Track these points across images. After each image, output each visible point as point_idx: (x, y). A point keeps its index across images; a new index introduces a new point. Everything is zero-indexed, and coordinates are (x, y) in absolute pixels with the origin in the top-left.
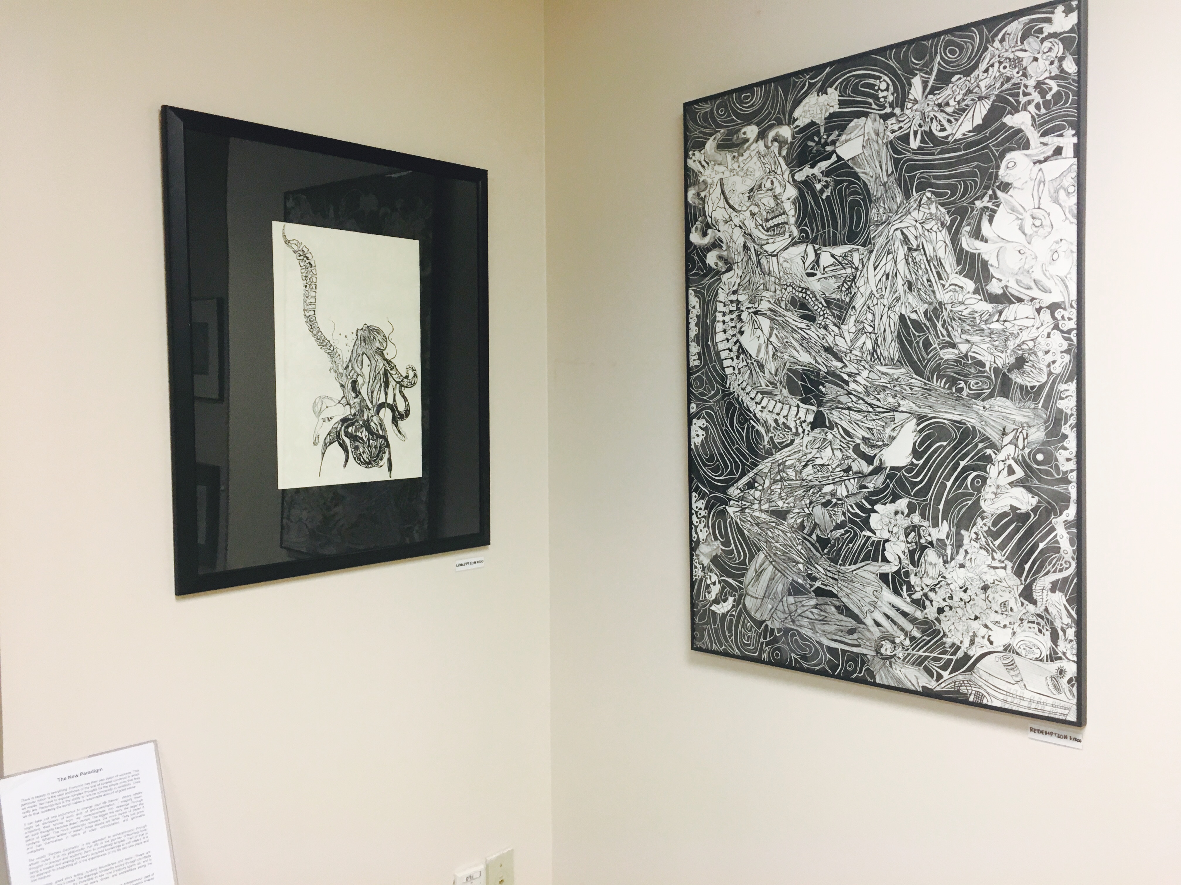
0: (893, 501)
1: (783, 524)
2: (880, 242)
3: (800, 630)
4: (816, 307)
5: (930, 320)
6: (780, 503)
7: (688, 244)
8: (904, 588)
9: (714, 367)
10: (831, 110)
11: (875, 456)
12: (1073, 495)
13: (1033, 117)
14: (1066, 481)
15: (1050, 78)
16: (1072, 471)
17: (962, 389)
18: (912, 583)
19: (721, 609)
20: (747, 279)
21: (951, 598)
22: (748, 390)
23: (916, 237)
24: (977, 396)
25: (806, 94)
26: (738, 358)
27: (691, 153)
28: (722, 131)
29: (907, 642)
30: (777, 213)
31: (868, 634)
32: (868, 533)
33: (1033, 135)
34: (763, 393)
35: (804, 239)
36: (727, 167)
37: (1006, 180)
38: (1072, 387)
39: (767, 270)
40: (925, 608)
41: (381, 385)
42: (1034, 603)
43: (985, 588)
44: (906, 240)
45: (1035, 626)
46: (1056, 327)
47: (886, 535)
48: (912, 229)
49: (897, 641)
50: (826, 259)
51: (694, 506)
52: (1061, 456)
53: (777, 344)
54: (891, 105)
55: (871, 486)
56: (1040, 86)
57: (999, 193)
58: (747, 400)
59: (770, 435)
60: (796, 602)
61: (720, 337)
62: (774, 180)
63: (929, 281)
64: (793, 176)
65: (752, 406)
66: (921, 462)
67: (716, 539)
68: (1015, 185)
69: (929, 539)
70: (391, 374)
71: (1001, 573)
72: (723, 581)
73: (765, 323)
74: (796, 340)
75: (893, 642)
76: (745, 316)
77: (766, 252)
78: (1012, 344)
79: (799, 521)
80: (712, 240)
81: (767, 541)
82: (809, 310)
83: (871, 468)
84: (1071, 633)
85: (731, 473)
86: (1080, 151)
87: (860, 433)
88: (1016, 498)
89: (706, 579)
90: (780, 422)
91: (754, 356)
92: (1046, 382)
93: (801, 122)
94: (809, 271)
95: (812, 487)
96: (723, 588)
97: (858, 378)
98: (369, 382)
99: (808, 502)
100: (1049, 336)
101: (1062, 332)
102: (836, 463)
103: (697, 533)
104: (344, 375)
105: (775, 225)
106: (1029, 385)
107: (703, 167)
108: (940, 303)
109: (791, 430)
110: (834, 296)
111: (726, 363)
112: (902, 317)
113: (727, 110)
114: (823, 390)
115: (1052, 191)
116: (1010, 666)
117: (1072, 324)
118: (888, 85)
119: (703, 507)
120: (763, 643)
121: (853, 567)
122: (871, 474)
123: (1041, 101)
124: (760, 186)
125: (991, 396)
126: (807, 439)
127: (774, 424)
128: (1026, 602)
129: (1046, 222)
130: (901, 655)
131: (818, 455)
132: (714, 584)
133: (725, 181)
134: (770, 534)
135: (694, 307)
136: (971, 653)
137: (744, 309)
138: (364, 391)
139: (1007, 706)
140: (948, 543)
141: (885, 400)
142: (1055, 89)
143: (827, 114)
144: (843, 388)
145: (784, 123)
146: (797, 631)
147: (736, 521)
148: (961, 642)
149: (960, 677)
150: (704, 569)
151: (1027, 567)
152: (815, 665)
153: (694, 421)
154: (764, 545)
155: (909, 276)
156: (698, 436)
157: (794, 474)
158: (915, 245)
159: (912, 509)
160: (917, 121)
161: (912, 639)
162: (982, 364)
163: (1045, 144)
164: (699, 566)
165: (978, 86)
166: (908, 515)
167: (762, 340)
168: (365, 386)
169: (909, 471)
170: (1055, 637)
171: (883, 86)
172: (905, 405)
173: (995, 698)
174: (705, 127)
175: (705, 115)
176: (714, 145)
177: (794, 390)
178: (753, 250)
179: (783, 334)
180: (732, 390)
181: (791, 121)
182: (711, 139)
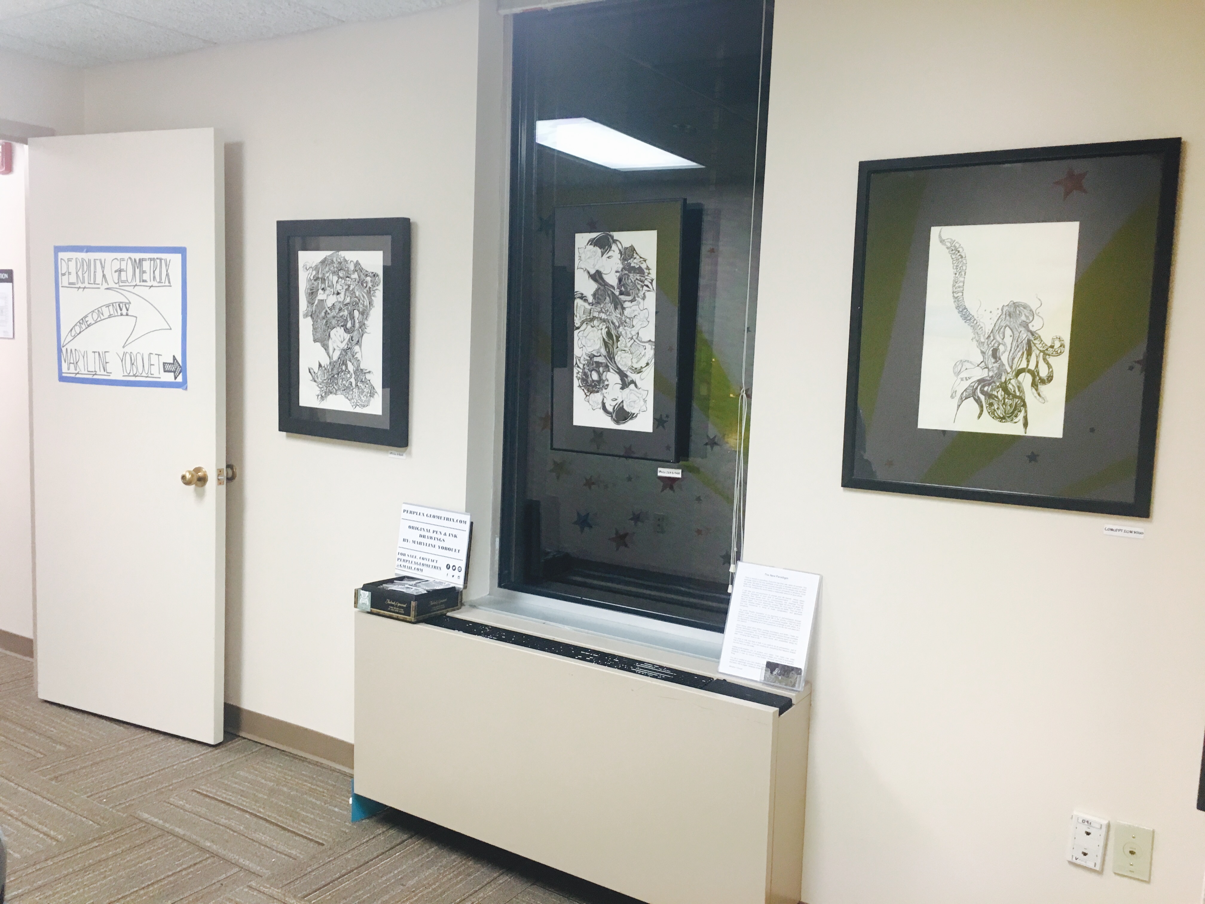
41: (1023, 353)
70: (1035, 344)
98: (1011, 350)
104: (986, 344)
138: (1004, 358)
168: (1007, 353)
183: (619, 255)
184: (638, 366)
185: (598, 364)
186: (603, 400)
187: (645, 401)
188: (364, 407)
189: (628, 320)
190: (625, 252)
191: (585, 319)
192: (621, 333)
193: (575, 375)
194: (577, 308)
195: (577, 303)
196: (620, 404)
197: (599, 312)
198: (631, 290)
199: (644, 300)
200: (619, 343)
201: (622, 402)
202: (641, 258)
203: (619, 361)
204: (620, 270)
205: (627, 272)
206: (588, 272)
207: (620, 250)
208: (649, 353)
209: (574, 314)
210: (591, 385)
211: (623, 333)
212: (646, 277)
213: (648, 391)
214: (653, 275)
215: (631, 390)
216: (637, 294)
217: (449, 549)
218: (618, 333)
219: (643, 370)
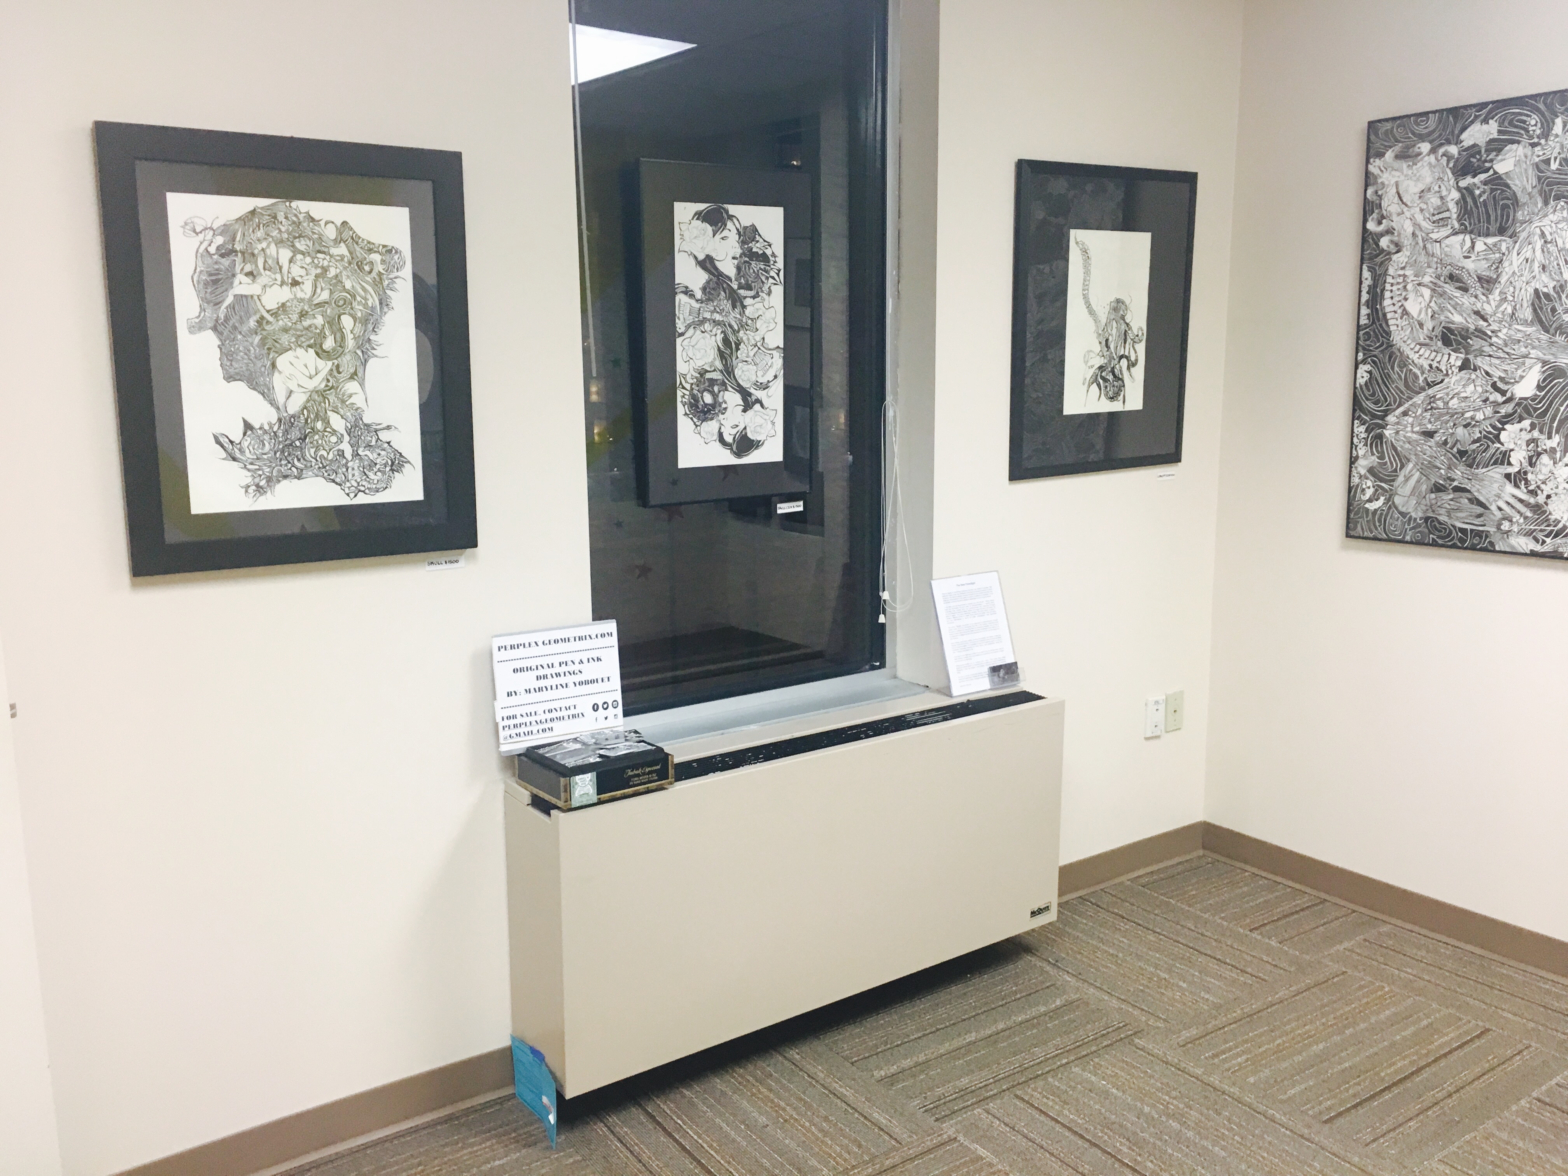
0: (1519, 422)
1: (1430, 441)
2: (1523, 235)
3: (1438, 517)
4: (1469, 281)
5: (1557, 293)
6: (1429, 426)
8: (1523, 482)
9: (1381, 325)
10: (1491, 137)
11: (1508, 390)
18: (1529, 479)
19: (1372, 506)
20: (1414, 258)
21: (1557, 487)
22: (1408, 343)
23: (1551, 234)
25: (1472, 123)
26: (1401, 318)
27: (1372, 160)
28: (1400, 145)
29: (1521, 520)
30: (1442, 210)
31: (1491, 516)
32: (1499, 445)
34: (1421, 345)
35: (1464, 231)
36: (1403, 173)
39: (1431, 253)
40: (1537, 495)
44: (1543, 235)
47: (1512, 446)
48: (1549, 227)
49: (1514, 519)
50: (1480, 246)
51: (1356, 430)
53: (1436, 308)
54: (1538, 137)
55: (1503, 411)
58: (1407, 351)
59: (1425, 376)
60: (1436, 497)
61: (1387, 302)
62: (1442, 185)
63: (1558, 265)
64: (1457, 183)
65: (1411, 355)
66: (1543, 393)
67: (1373, 454)
69: (1544, 447)
72: (1378, 485)
73: (1427, 293)
74: (1451, 306)
75: (1510, 520)
76: (1409, 287)
77: (1431, 239)
79: (1444, 439)
80: (1386, 228)
81: (1416, 455)
82: (1464, 283)
83: (1504, 398)
85: (1390, 405)
87: (1497, 374)
90: (1434, 366)
91: (1415, 316)
93: (1467, 144)
94: (1466, 254)
95: (1456, 413)
97: (1499, 334)
99: (1452, 424)
102: (1477, 395)
103: (1356, 451)
105: (1440, 219)
107: (1382, 171)
108: (1565, 281)
109: (1442, 372)
110: (1484, 273)
111: (1391, 322)
112: (1536, 291)
113: (1405, 129)
114: (1471, 342)
118: (1537, 121)
119: (1363, 431)
120: (1406, 529)
121: (1485, 470)
122: (1504, 402)
124: (1429, 189)
127: (1428, 368)
130: (1516, 530)
131: (1463, 390)
132: (1369, 488)
133: (1400, 184)
134: (1419, 449)
135: (1366, 279)
137: (1409, 281)
140: (1558, 449)
141: (1519, 349)
143: (1488, 139)
144: (1486, 340)
145: (1452, 142)
146: (1436, 518)
147: (1391, 441)
148: (1562, 518)
149: (1559, 541)
150: (1361, 477)
152: (1449, 541)
153: (1361, 366)
154: (1413, 457)
155: (1543, 262)
156: (1363, 377)
157: (1442, 404)
158: (1549, 239)
159: (1533, 427)
160: (1557, 150)
161: (1526, 518)
164: (1356, 475)
166: (1530, 432)
167: (1423, 305)
171: (1533, 122)
172: (1534, 353)
174: (1385, 141)
175: (1386, 133)
176: (1393, 155)
177: (1447, 342)
178: (1420, 237)
179: (1441, 300)
180: (1394, 342)
181: (1458, 142)
182: (1390, 151)
183: (737, 236)
184: (764, 380)
185: (712, 382)
186: (720, 428)
187: (773, 423)
188: (377, 491)
189: (750, 322)
190: (744, 233)
191: (691, 321)
192: (742, 339)
193: (679, 399)
194: (679, 306)
195: (680, 300)
196: (742, 432)
197: (712, 312)
198: (752, 282)
199: (769, 295)
200: (739, 352)
201: (745, 428)
202: (765, 241)
203: (740, 376)
204: (738, 256)
205: (747, 259)
206: (696, 258)
207: (738, 230)
208: (778, 361)
209: (675, 315)
210: (703, 411)
211: (745, 338)
212: (772, 266)
213: (776, 410)
214: (780, 264)
215: (756, 411)
216: (761, 288)
217: (592, 682)
218: (738, 340)
219: (770, 384)
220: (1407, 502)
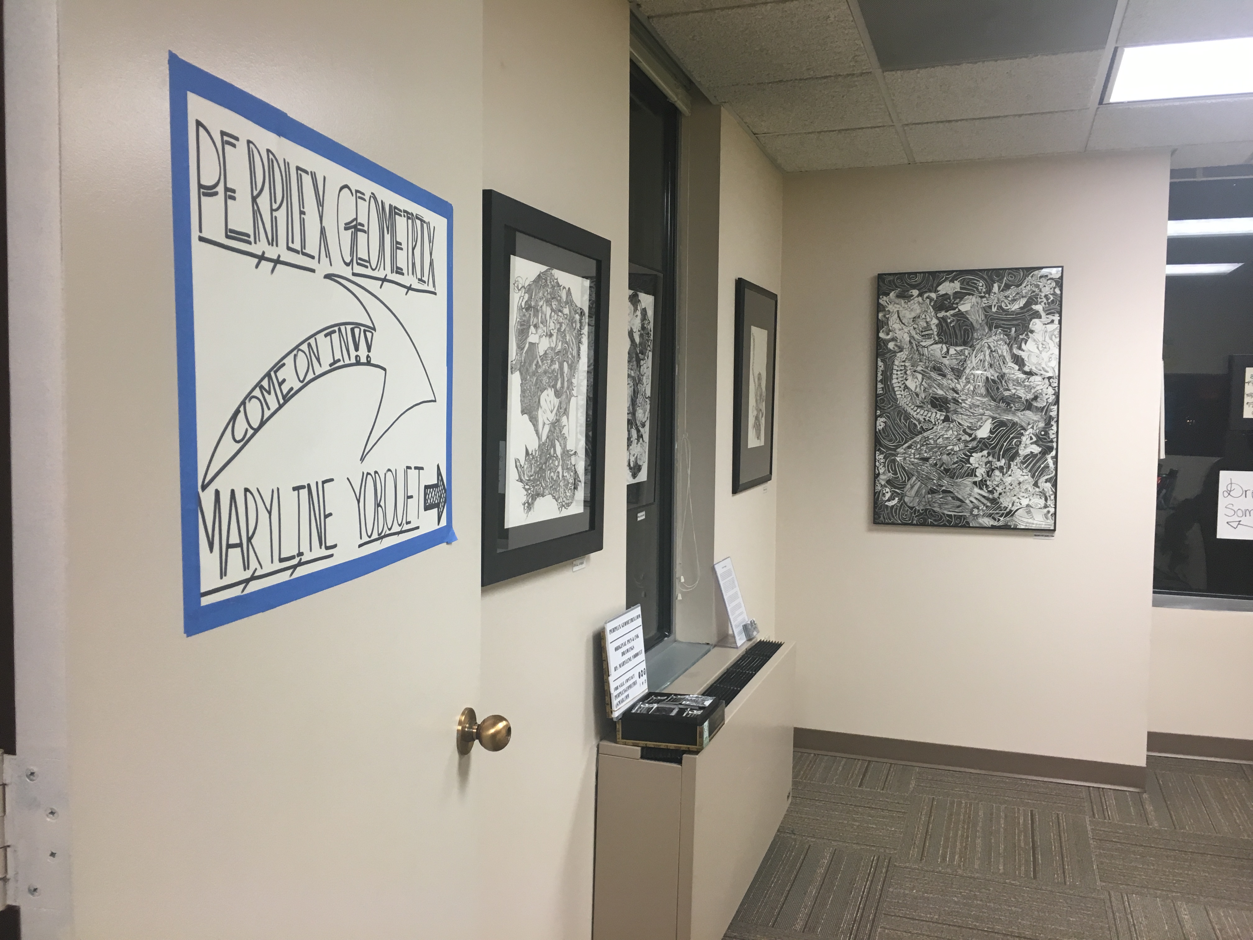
0: (981, 452)
1: (927, 464)
2: (978, 347)
4: (946, 371)
5: (1000, 380)
6: (925, 455)
7: (878, 338)
8: (984, 486)
9: (891, 395)
10: (956, 290)
11: (972, 434)
12: (1055, 447)
13: (1043, 308)
14: (1052, 441)
15: (1050, 294)
16: (1054, 438)
17: (1012, 407)
18: (988, 484)
19: (890, 504)
20: (911, 356)
21: (1005, 489)
22: (909, 405)
23: (994, 347)
24: (1018, 410)
25: (944, 281)
26: (904, 391)
27: (881, 296)
28: (899, 289)
29: (985, 508)
30: (928, 329)
31: (967, 507)
32: (969, 465)
33: (1043, 314)
34: (918, 407)
35: (941, 342)
36: (901, 306)
37: (1033, 329)
38: (1056, 407)
39: (922, 353)
40: (994, 493)
42: (1039, 487)
43: (1020, 483)
44: (989, 347)
45: (1039, 496)
46: (1050, 385)
47: (977, 466)
48: (992, 343)
49: (980, 508)
50: (952, 351)
51: (877, 458)
52: (1051, 432)
53: (926, 386)
54: (984, 293)
55: (970, 446)
56: (1046, 296)
57: (1029, 334)
58: (909, 410)
59: (921, 425)
60: (932, 497)
61: (894, 381)
62: (927, 315)
63: (999, 364)
64: (936, 315)
65: (912, 412)
66: (994, 435)
67: (889, 472)
68: (1036, 331)
69: (996, 466)
71: (1026, 477)
72: (893, 491)
73: (920, 377)
74: (936, 385)
75: (978, 509)
76: (908, 372)
77: (922, 345)
78: (1033, 391)
79: (935, 462)
80: (892, 337)
81: (917, 472)
82: (942, 371)
83: (971, 438)
84: (1053, 497)
85: (899, 442)
86: (1060, 322)
87: (966, 424)
88: (1033, 449)
89: (883, 491)
90: (927, 419)
91: (913, 390)
92: (1046, 405)
93: (942, 292)
94: (943, 355)
95: (942, 447)
96: (893, 494)
97: (966, 402)
99: (939, 453)
100: (1047, 388)
101: (1052, 387)
102: (954, 437)
103: (878, 470)
105: (926, 334)
106: (1039, 406)
107: (888, 304)
108: (1004, 373)
109: (932, 423)
110: (955, 367)
111: (897, 393)
112: (987, 378)
113: (902, 281)
114: (949, 406)
115: (1050, 336)
116: (1029, 512)
117: (1056, 385)
118: (983, 284)
119: (882, 458)
120: (913, 517)
121: (961, 480)
122: (971, 441)
123: (1046, 302)
124: (919, 316)
125: (1023, 410)
126: (940, 427)
127: (923, 421)
128: (1035, 487)
129: (1047, 347)
130: (982, 514)
131: (945, 433)
132: (887, 492)
133: (900, 312)
134: (919, 468)
135: (880, 367)
136: (1012, 509)
137: (908, 369)
139: (1027, 528)
140: (1004, 467)
141: (978, 410)
142: (1052, 298)
143: (954, 291)
144: (958, 405)
146: (932, 509)
147: (902, 465)
148: (1008, 506)
149: (1008, 519)
150: (882, 486)
151: (1036, 474)
152: (941, 523)
153: (878, 418)
154: (916, 474)
155: (990, 362)
156: (880, 425)
157: (933, 442)
158: (993, 349)
159: (989, 454)
160: (996, 301)
161: (987, 507)
162: (1021, 398)
163: (1048, 318)
164: (879, 485)
165: (1022, 292)
166: (987, 457)
167: (917, 384)
169: (988, 439)
170: (1046, 500)
171: (981, 284)
172: (987, 413)
173: (1023, 525)
174: (890, 287)
175: (890, 281)
176: (895, 295)
177: (934, 406)
178: (914, 344)
179: (929, 381)
180: (900, 405)
181: (936, 291)
182: (893, 292)
183: (640, 315)
184: (644, 421)
186: (629, 456)
187: (645, 453)
188: (568, 506)
189: (641, 377)
190: (643, 313)
196: (636, 459)
197: (631, 369)
198: (643, 349)
199: (648, 359)
201: (637, 456)
202: (648, 319)
204: (640, 330)
205: (643, 332)
206: (628, 328)
207: (641, 311)
208: (648, 407)
211: (640, 389)
212: (649, 338)
213: (647, 443)
214: (652, 337)
215: (640, 444)
216: (646, 353)
217: (637, 654)
218: (638, 391)
219: (646, 424)
220: (913, 500)
